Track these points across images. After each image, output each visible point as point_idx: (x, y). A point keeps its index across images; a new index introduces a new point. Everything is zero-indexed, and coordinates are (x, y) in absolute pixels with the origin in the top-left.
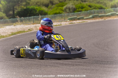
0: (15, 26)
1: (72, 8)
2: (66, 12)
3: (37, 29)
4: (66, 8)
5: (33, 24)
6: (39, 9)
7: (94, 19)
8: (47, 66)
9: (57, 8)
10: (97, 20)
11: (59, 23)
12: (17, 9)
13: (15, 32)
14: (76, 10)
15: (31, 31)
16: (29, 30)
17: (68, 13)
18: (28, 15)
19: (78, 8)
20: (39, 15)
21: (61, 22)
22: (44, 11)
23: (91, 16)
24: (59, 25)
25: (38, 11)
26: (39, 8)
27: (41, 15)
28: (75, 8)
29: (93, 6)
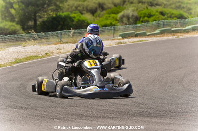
0: (24, 47)
1: (133, 16)
2: (123, 22)
3: (60, 52)
4: (123, 16)
5: (56, 44)
9: (108, 15)
10: (165, 38)
12: (40, 17)
13: (21, 58)
14: (139, 20)
15: (49, 56)
16: (46, 54)
17: (126, 24)
18: (60, 27)
19: (142, 16)
20: (70, 29)
22: (86, 21)
23: (157, 31)
25: (76, 20)
26: (77, 16)
28: (138, 16)
29: (168, 14)
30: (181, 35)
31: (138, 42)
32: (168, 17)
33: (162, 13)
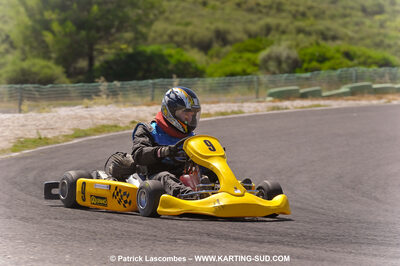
0: (87, 107)
1: (288, 58)
2: (267, 70)
4: (269, 58)
5: (149, 105)
6: (177, 57)
7: (354, 100)
9: (237, 55)
10: (364, 102)
11: (235, 107)
12: (103, 53)
13: (84, 128)
14: (300, 67)
16: (134, 122)
17: (274, 73)
18: (140, 74)
19: (307, 58)
20: (171, 78)
21: (239, 104)
22: (193, 65)
23: (344, 89)
24: (233, 112)
25: (173, 61)
26: (177, 53)
27: (178, 76)
28: (299, 59)
29: (359, 57)
30: (395, 97)
31: (310, 107)
32: (360, 64)
33: (348, 55)
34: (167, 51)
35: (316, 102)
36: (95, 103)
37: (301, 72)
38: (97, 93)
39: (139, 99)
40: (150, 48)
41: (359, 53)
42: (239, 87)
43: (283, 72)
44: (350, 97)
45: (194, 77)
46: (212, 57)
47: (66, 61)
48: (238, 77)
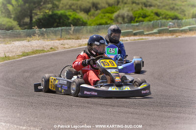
0: (29, 41)
1: (128, 16)
2: (118, 22)
3: (65, 48)
4: (118, 16)
5: (59, 40)
6: (73, 16)
7: (160, 36)
8: (72, 106)
9: (103, 15)
10: (164, 37)
12: (37, 15)
13: (28, 52)
14: (134, 20)
15: (55, 50)
16: (51, 48)
17: (121, 23)
19: (137, 16)
20: (70, 26)
22: (81, 20)
23: (155, 31)
25: (71, 18)
26: (73, 14)
27: (73, 26)
28: (133, 16)
29: (163, 15)
30: (180, 34)
31: (138, 40)
32: (163, 18)
33: (157, 14)
34: (68, 13)
35: (141, 37)
36: (33, 39)
37: (134, 23)
38: (34, 34)
39: (54, 37)
40: (60, 12)
41: (162, 13)
42: (103, 30)
43: (125, 23)
44: (157, 35)
45: (81, 26)
46: (90, 16)
47: (19, 19)
48: (103, 26)
